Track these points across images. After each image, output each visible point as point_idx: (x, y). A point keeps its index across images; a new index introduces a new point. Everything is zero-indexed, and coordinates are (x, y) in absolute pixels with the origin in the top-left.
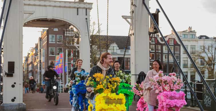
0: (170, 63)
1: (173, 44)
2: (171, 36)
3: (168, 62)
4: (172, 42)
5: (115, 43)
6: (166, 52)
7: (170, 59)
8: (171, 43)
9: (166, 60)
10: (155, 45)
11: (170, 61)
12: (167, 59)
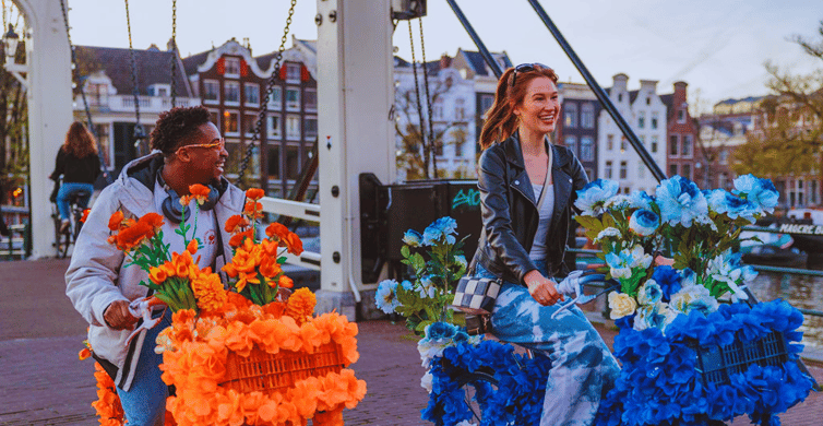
0: (289, 144)
1: (297, 82)
2: (291, 53)
3: (284, 140)
4: (297, 74)
5: (102, 72)
6: (276, 106)
7: (288, 131)
8: (292, 78)
9: (275, 134)
10: (242, 81)
11: (289, 138)
12: (279, 131)
